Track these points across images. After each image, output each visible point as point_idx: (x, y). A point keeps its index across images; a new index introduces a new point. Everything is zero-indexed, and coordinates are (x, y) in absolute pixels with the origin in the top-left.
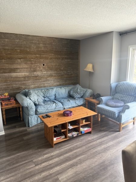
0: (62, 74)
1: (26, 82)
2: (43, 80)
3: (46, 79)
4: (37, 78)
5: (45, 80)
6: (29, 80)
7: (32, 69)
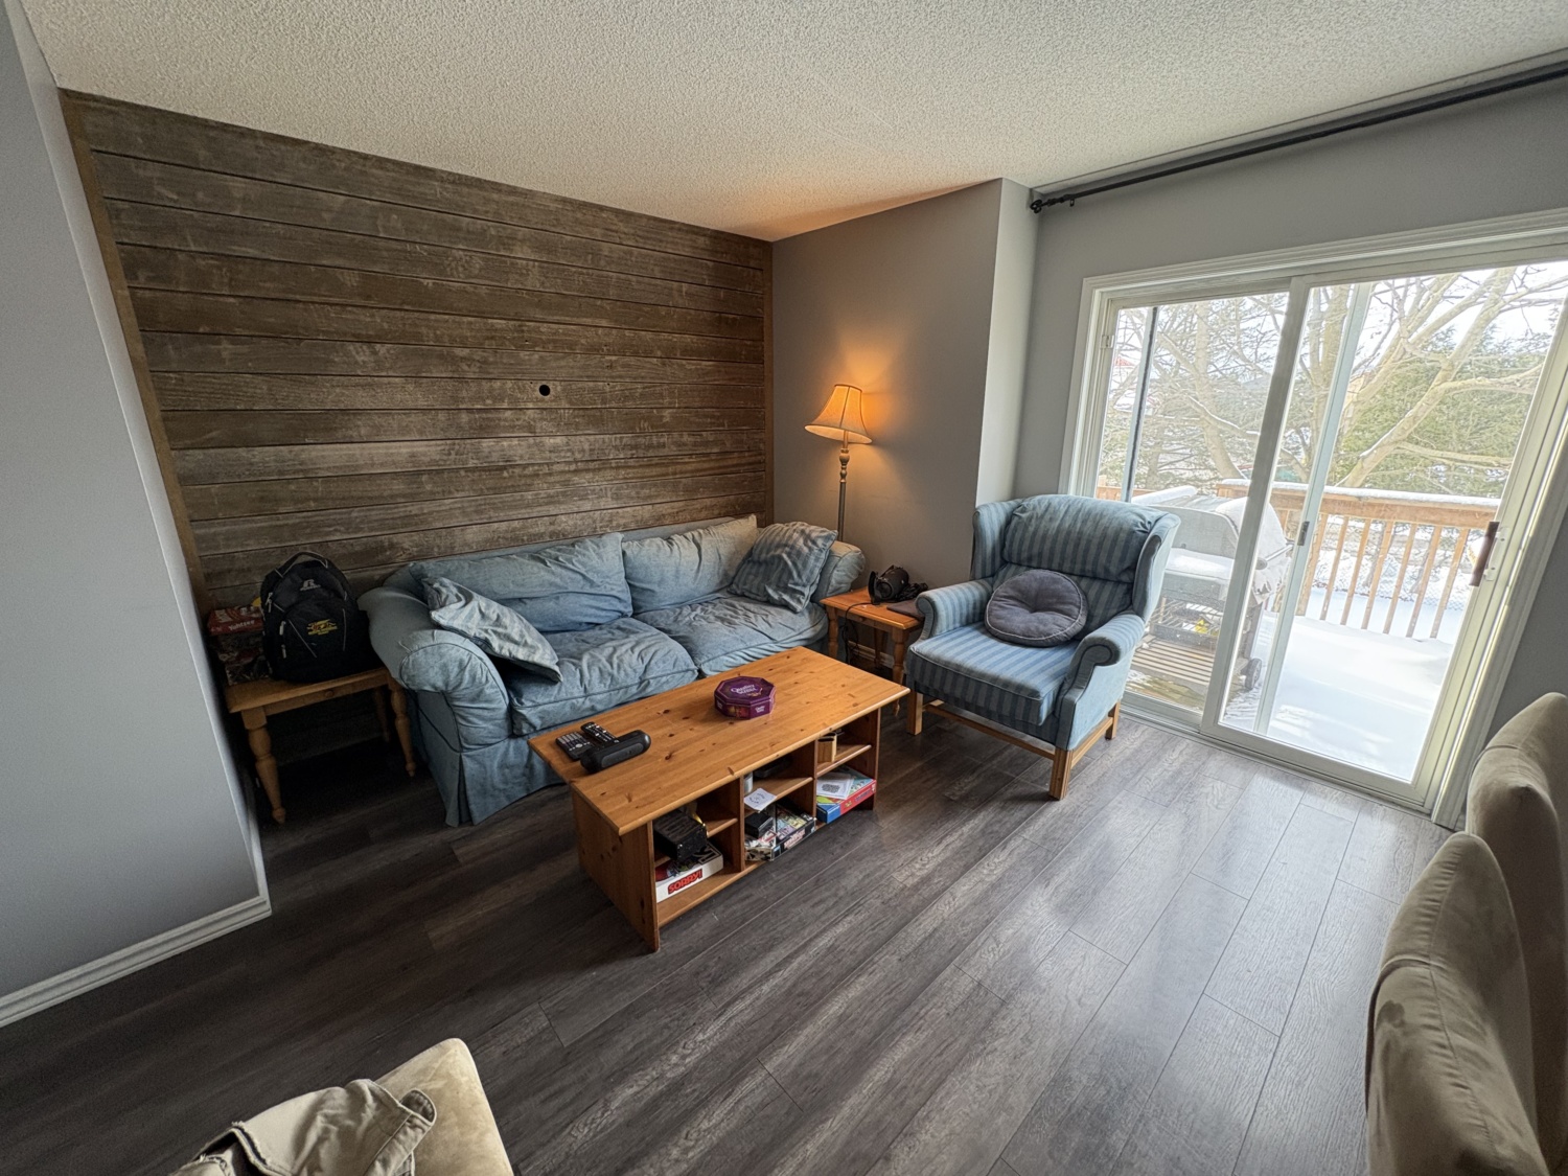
0: (665, 452)
1: (427, 507)
2: (543, 489)
3: (566, 483)
4: (499, 477)
5: (559, 489)
6: (446, 494)
7: (464, 417)
